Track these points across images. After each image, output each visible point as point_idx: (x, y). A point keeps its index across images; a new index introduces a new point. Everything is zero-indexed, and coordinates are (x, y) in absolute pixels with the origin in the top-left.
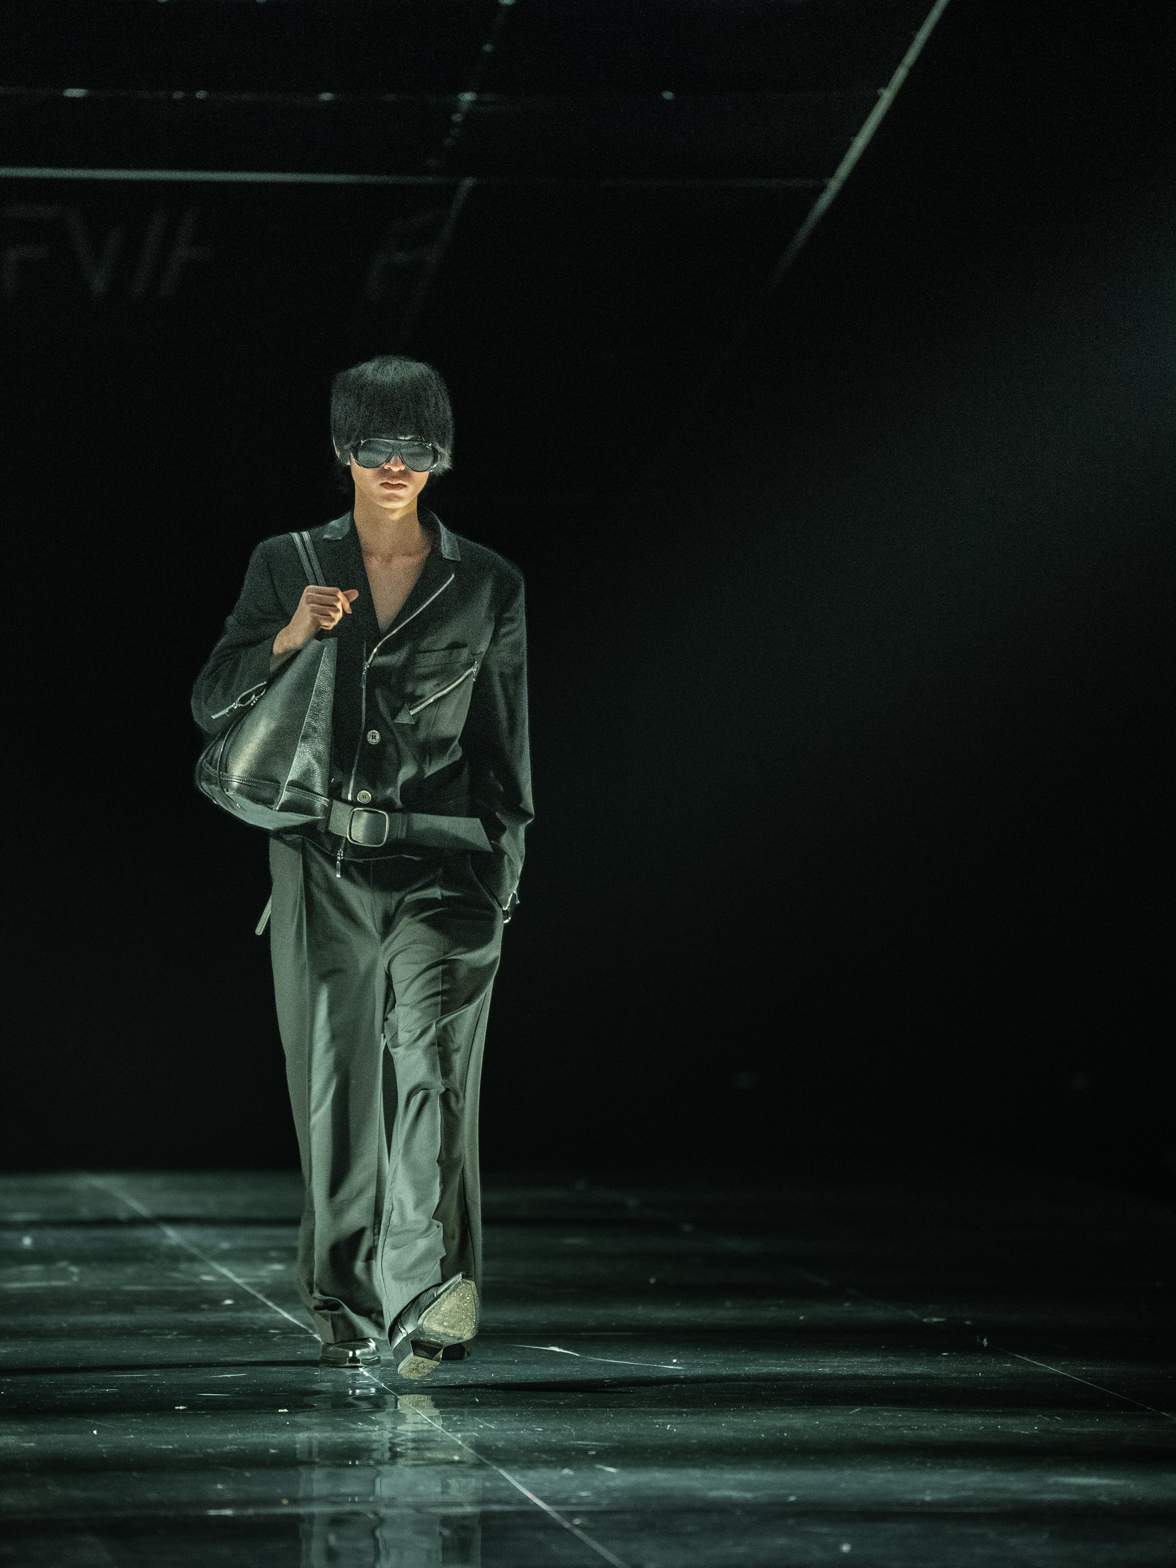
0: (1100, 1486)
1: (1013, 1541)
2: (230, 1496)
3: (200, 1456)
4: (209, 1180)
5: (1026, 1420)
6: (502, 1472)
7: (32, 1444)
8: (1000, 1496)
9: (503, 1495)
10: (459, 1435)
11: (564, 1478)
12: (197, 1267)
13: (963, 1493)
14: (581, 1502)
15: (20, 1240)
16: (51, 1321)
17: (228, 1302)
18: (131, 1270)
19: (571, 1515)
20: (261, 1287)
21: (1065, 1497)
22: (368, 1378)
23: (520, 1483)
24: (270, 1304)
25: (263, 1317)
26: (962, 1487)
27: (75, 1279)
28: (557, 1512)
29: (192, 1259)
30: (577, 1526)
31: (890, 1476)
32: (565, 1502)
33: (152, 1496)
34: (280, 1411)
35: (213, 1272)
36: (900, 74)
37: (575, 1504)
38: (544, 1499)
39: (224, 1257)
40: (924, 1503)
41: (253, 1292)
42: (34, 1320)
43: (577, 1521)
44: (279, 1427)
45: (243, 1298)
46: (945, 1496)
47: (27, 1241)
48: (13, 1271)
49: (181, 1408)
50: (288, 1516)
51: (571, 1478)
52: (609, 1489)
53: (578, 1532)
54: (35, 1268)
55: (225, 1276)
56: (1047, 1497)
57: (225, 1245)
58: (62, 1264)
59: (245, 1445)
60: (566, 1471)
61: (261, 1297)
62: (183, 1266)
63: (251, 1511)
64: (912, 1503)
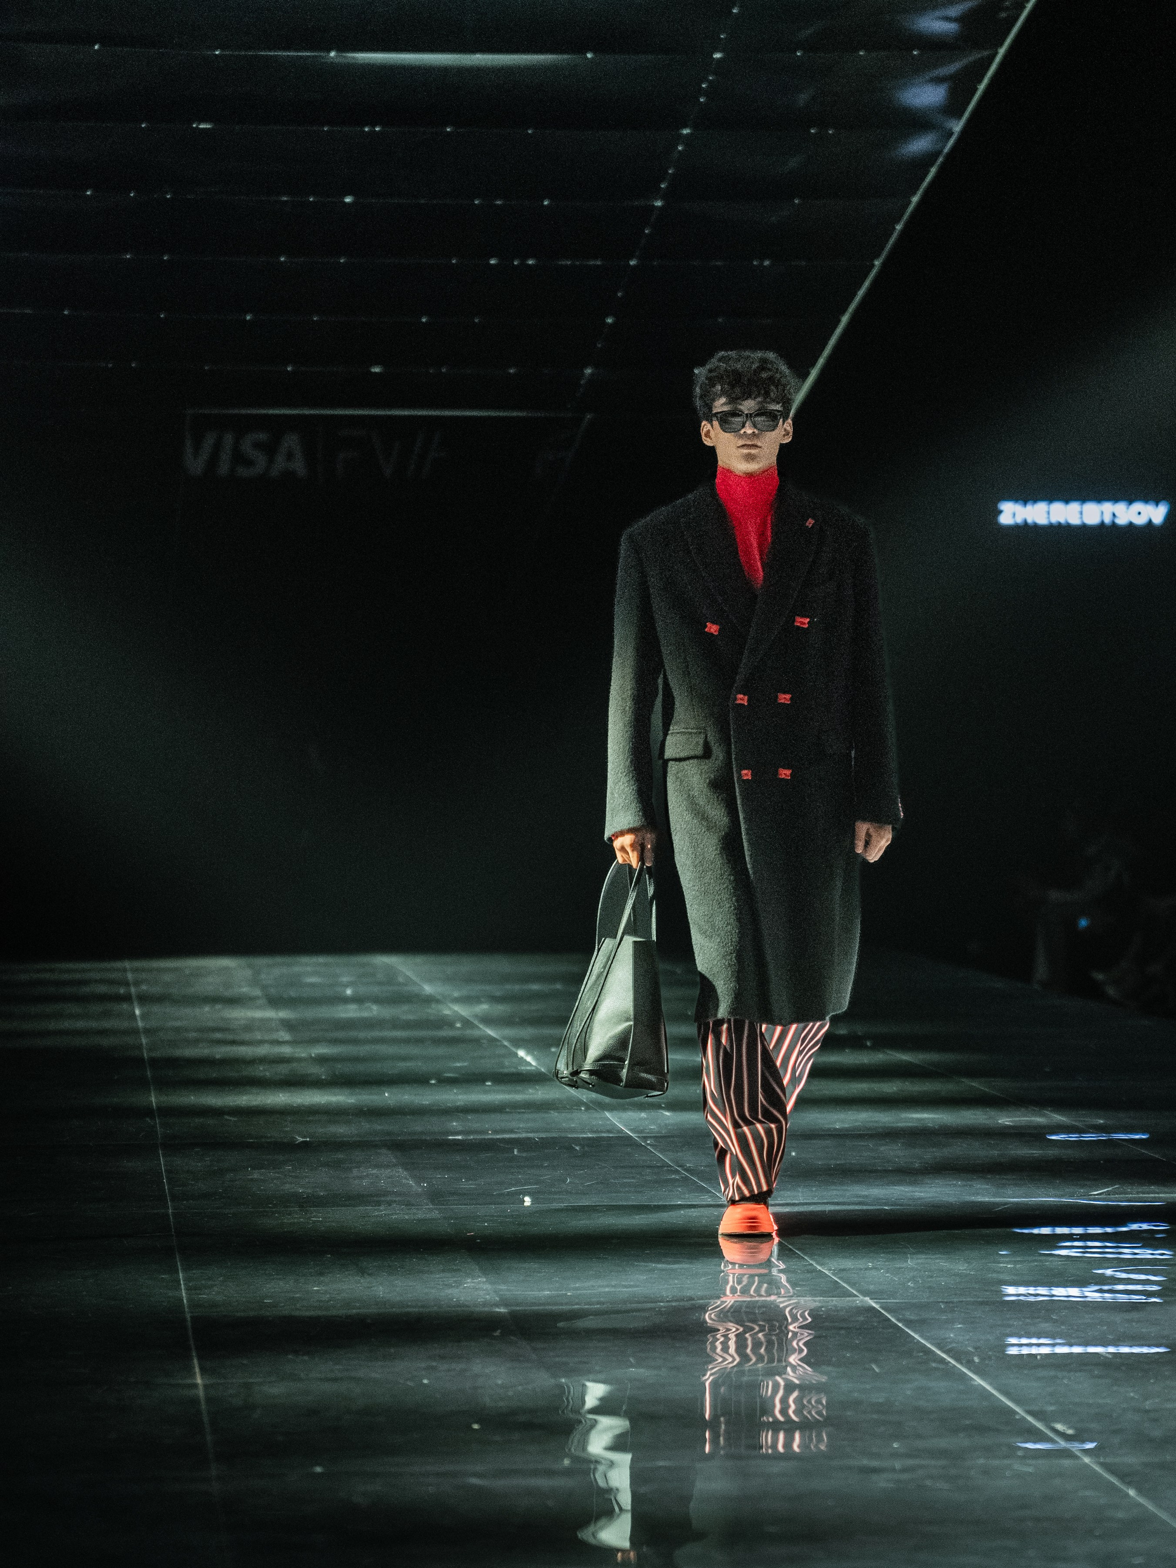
0: (928, 1119)
1: (882, 1149)
2: (460, 1128)
3: (444, 1107)
4: (447, 959)
5: (890, 1084)
6: (608, 1114)
7: (353, 1101)
8: (875, 1125)
9: (608, 1128)
10: (584, 1097)
11: (641, 1119)
12: (440, 1007)
13: (856, 1124)
14: (651, 1131)
15: (345, 992)
16: (362, 1035)
17: (458, 1025)
18: (405, 1007)
19: (645, 1138)
20: (476, 1016)
21: (910, 1124)
22: (534, 1066)
23: (617, 1121)
24: (481, 1026)
25: (476, 1033)
26: (856, 1121)
27: (375, 1013)
28: (638, 1137)
29: (438, 1001)
30: (648, 1144)
31: (818, 1115)
32: (641, 1132)
33: (419, 1128)
34: (487, 1084)
35: (450, 1009)
36: (821, 361)
37: (648, 1133)
38: (631, 1130)
39: (456, 1000)
40: (836, 1129)
41: (471, 1019)
42: (353, 1034)
43: (649, 1142)
44: (486, 1092)
45: (467, 1023)
46: (847, 1126)
47: (349, 992)
48: (341, 1008)
49: (433, 1082)
50: (492, 1139)
51: (645, 1119)
52: (666, 1125)
53: (649, 1147)
54: (353, 1007)
55: (455, 1011)
56: (899, 1125)
57: (456, 994)
58: (368, 1005)
59: (468, 1102)
60: (643, 1115)
61: (476, 1022)
62: (433, 1006)
63: (472, 1137)
64: (829, 1130)
